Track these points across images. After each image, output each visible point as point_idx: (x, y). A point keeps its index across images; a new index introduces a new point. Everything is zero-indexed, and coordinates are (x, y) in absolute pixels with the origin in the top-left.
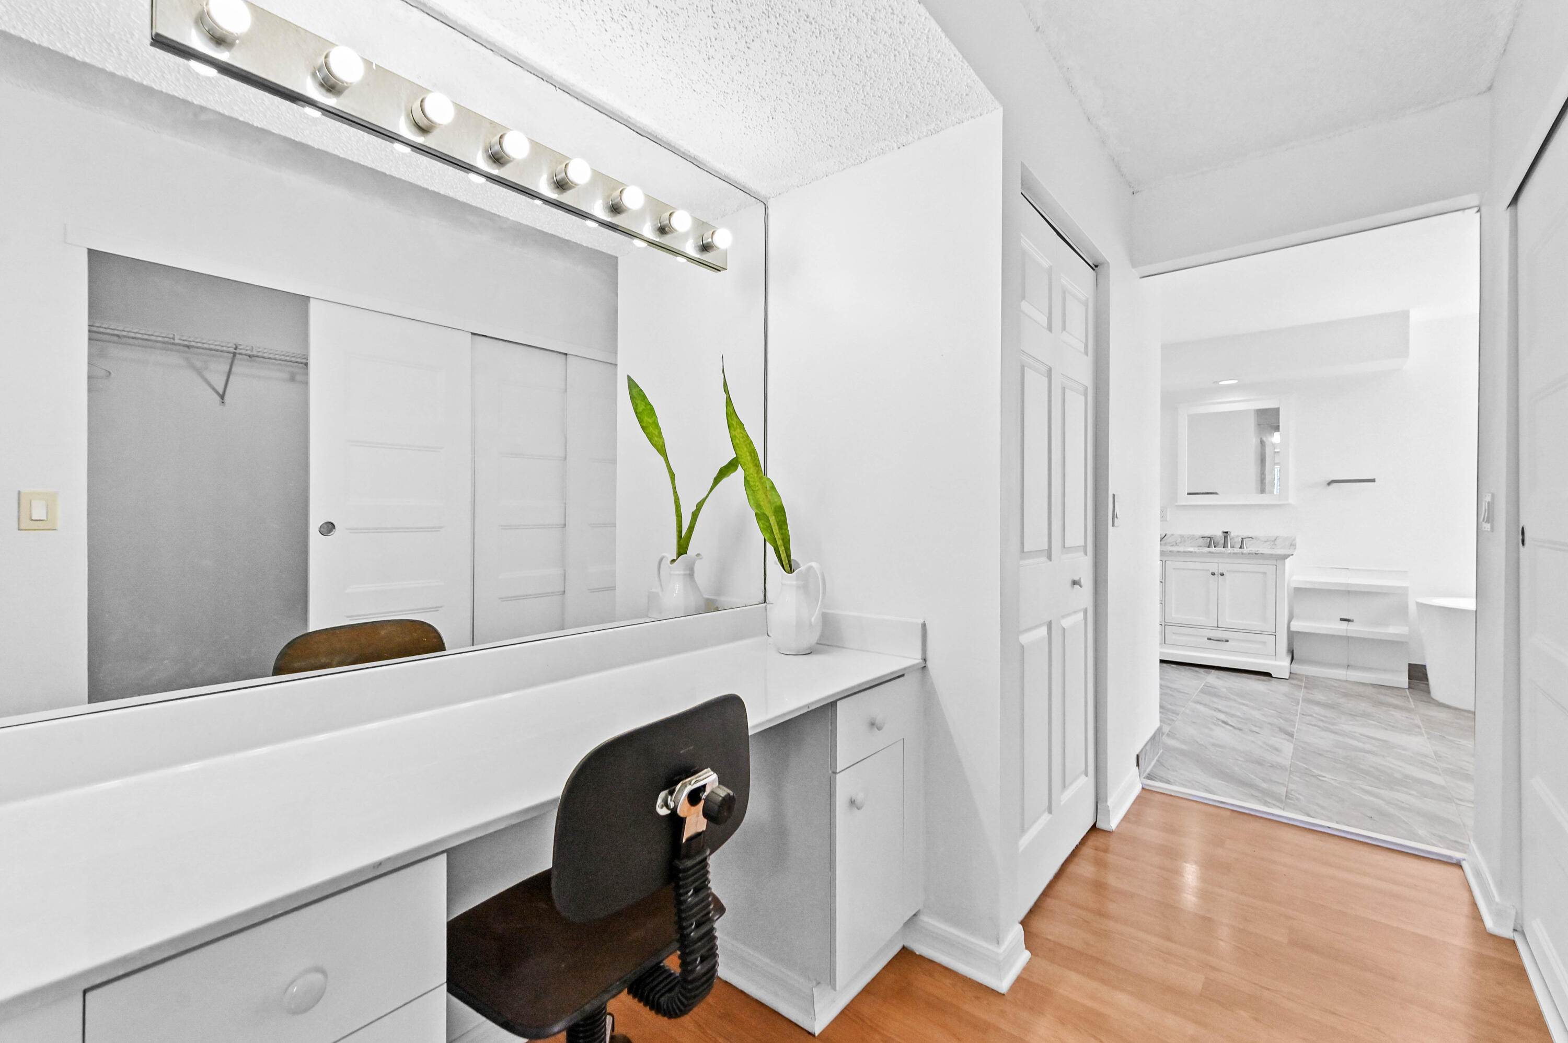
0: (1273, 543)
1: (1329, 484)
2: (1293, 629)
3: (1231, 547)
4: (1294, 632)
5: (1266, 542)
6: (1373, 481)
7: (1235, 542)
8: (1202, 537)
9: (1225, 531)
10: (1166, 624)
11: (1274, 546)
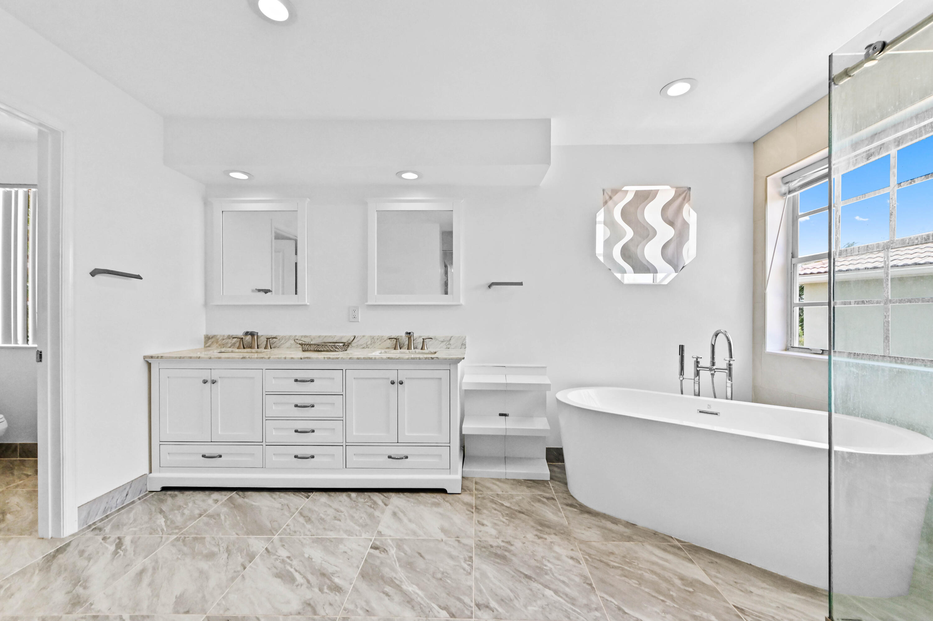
0: (448, 343)
1: (490, 286)
2: (463, 433)
3: (414, 348)
4: (464, 435)
5: (442, 342)
6: (521, 284)
7: (418, 343)
8: (389, 339)
9: (409, 332)
10: (347, 444)
11: (449, 346)
